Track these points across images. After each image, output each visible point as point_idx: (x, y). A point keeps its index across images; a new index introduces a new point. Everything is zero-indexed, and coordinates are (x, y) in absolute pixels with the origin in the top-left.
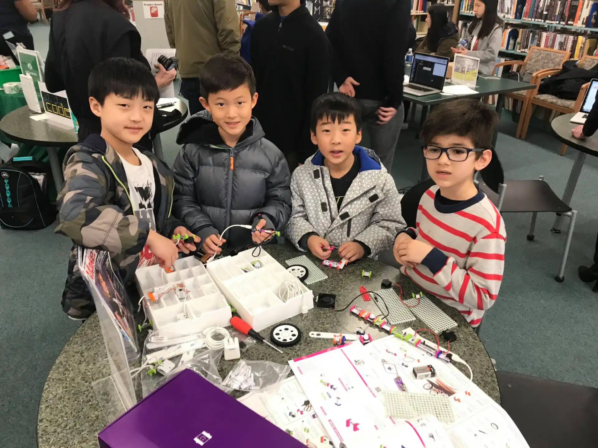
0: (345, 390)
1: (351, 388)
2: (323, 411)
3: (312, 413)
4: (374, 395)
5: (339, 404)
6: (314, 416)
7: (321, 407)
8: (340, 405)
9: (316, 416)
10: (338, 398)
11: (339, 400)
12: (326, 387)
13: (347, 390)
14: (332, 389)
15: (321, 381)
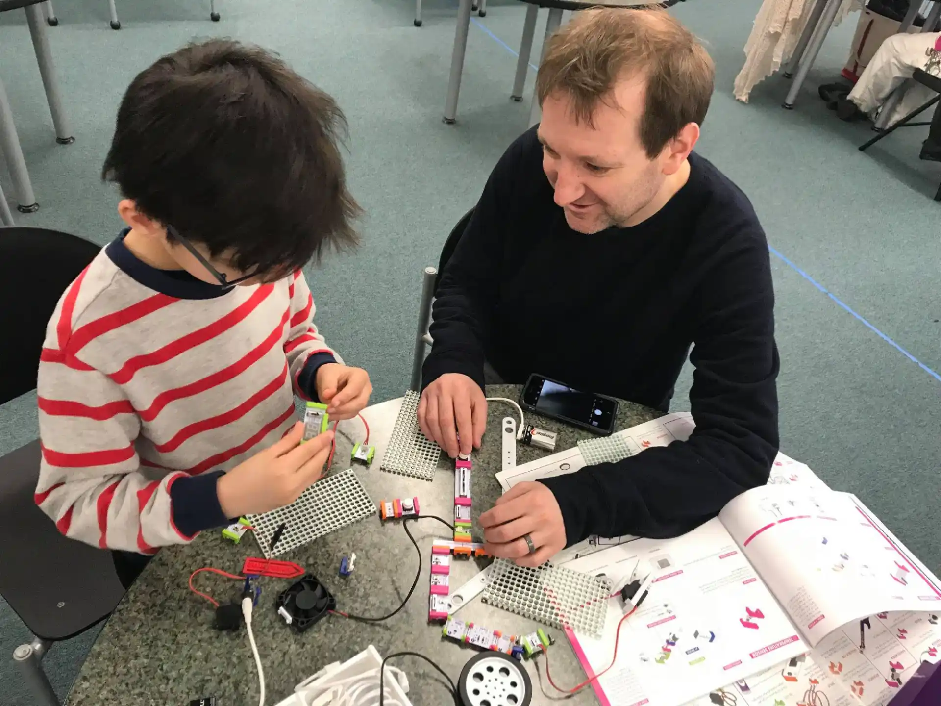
0: (673, 621)
1: (669, 608)
2: (733, 665)
3: (736, 691)
4: (677, 573)
5: (710, 636)
6: (745, 688)
7: (725, 668)
8: (712, 633)
9: (743, 685)
10: (696, 634)
11: (700, 634)
12: (671, 654)
13: (674, 617)
14: (677, 643)
15: (661, 660)
